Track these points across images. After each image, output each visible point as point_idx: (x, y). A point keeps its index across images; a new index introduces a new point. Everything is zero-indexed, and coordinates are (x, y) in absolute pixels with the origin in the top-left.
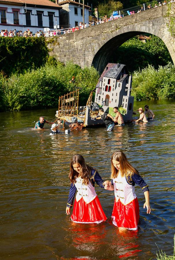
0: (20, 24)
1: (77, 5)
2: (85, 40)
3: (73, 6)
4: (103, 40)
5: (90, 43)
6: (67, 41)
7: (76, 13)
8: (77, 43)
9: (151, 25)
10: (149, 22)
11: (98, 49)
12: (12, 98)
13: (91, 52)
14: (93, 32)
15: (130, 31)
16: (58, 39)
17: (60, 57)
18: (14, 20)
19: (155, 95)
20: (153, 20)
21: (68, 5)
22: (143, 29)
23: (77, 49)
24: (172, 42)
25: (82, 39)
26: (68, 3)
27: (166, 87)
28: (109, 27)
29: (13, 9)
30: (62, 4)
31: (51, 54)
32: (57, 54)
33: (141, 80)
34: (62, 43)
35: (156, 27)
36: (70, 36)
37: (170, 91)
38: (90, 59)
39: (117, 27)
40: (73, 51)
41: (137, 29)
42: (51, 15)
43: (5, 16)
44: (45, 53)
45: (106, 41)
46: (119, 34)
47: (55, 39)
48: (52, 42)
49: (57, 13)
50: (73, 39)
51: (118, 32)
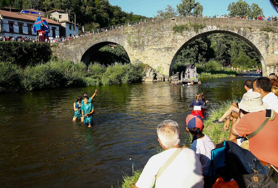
0: (32, 34)
1: (71, 24)
2: (76, 46)
3: (68, 24)
4: (88, 46)
5: (79, 48)
6: (65, 46)
7: (70, 28)
8: (71, 47)
9: (117, 38)
10: (116, 36)
11: (85, 52)
12: (27, 83)
13: (80, 54)
14: (81, 41)
15: (104, 41)
16: (58, 45)
17: (60, 56)
18: (29, 31)
19: (120, 80)
20: (118, 36)
21: (65, 23)
22: (112, 41)
23: (71, 51)
24: (129, 49)
25: (75, 45)
26: (65, 22)
27: (127, 76)
28: (91, 38)
29: (27, 24)
30: (61, 23)
31: (53, 54)
32: (58, 54)
33: (112, 72)
34: (61, 47)
35: (120, 39)
36: (66, 43)
37: (129, 78)
38: (80, 57)
39: (96, 38)
40: (68, 53)
41: (109, 40)
42: (54, 29)
43: (22, 28)
44: (50, 53)
45: (89, 47)
46: (98, 43)
47: (56, 45)
48: (54, 46)
49: (58, 28)
50: (68, 45)
51: (97, 42)
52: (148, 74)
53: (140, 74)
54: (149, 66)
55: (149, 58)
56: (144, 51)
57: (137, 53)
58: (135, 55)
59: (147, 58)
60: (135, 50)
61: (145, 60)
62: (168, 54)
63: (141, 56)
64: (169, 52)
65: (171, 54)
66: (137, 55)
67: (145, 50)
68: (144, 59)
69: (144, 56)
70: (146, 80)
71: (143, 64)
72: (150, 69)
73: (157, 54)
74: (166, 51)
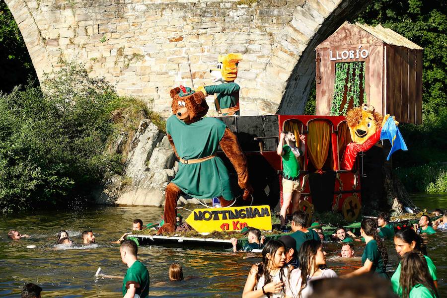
52: (136, 160)
53: (93, 160)
54: (146, 113)
55: (149, 62)
56: (120, 16)
57: (81, 31)
58: (63, 42)
59: (136, 65)
60: (68, 12)
61: (127, 74)
62: (266, 40)
63: (101, 46)
64: (269, 28)
65: (284, 43)
66: (81, 39)
67: (129, 12)
68: (121, 65)
69: (120, 52)
70: (125, 199)
71: (110, 95)
72: (153, 129)
73: (202, 39)
74: (257, 21)
